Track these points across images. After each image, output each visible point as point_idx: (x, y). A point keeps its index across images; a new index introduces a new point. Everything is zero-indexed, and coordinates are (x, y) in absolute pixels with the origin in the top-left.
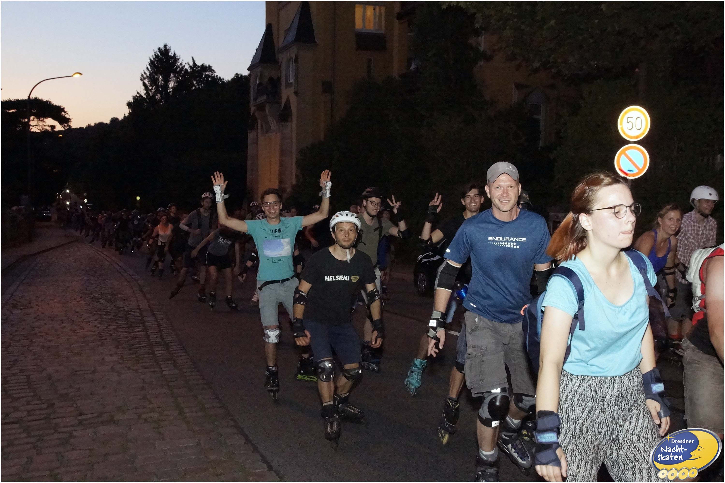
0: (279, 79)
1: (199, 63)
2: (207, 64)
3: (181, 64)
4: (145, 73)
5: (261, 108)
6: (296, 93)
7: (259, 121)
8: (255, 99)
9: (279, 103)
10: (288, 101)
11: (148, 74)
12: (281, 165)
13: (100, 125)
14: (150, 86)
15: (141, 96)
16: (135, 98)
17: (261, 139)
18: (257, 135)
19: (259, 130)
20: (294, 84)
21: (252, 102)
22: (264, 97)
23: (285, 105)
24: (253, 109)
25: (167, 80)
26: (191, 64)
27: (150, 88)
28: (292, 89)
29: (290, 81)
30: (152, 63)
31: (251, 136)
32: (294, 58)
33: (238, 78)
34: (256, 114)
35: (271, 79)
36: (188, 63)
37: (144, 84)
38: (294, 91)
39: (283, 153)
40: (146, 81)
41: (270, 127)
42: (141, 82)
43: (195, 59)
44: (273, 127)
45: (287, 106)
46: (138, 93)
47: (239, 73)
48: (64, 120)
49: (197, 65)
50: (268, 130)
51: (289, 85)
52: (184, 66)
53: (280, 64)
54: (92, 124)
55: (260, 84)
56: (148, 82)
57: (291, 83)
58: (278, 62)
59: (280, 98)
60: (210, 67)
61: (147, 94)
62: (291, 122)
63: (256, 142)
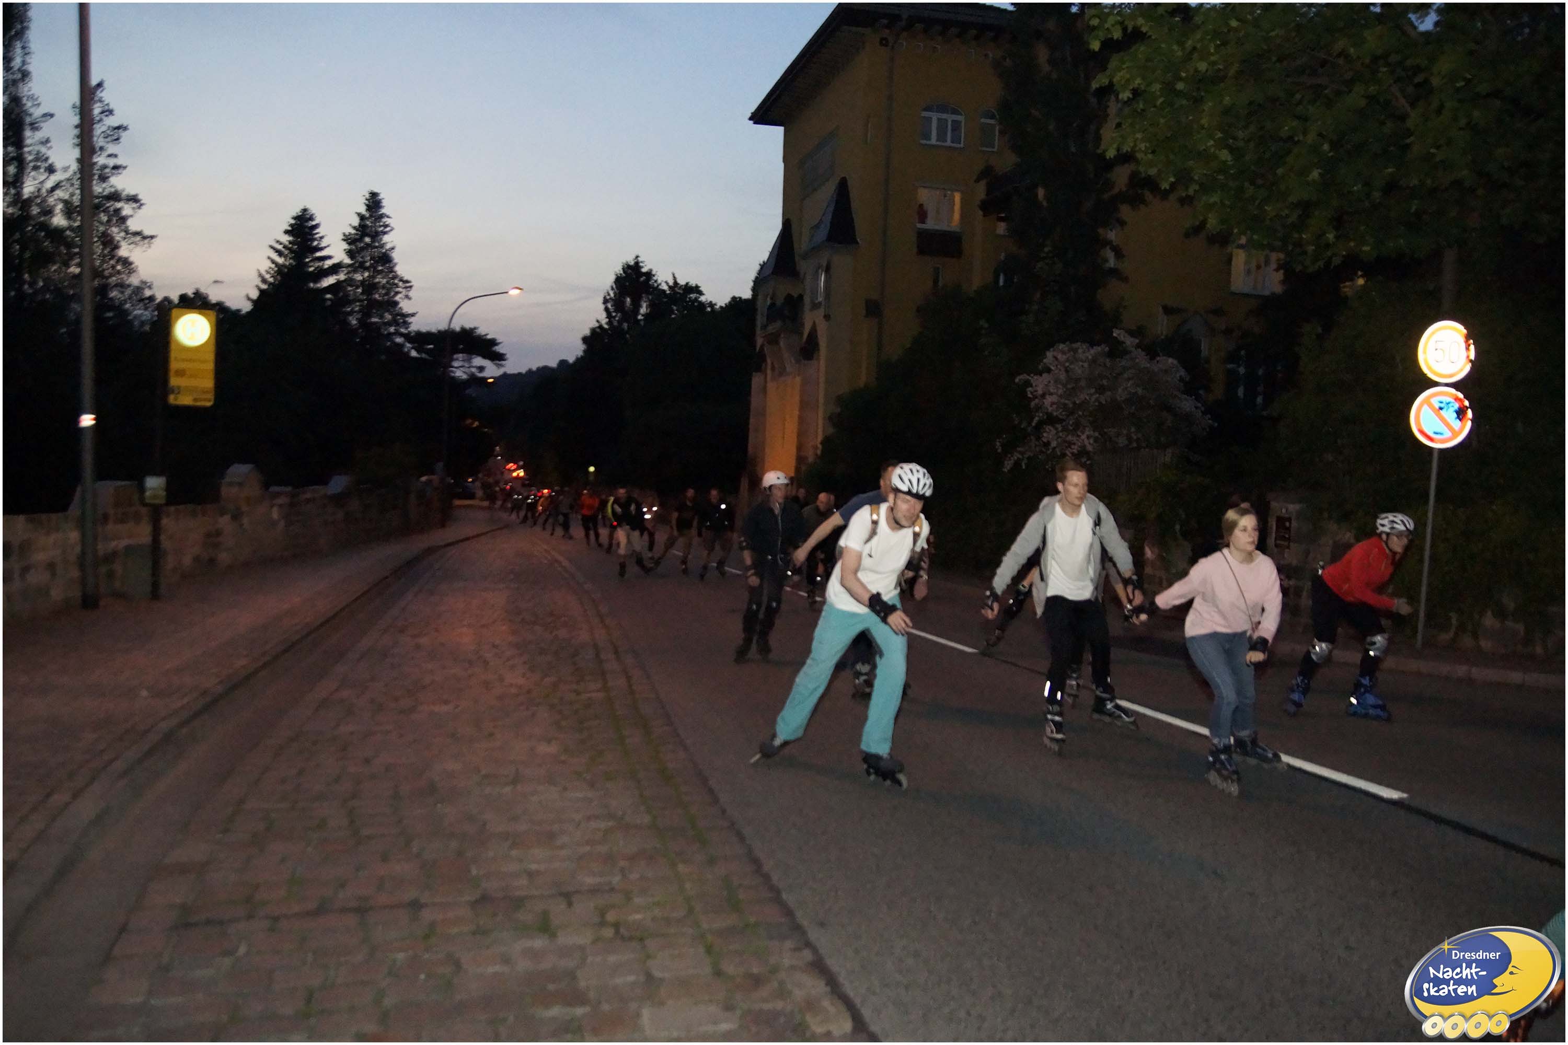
0: (801, 297)
1: (682, 282)
2: (693, 283)
3: (656, 281)
4: (609, 294)
5: (773, 340)
6: (827, 317)
7: (769, 361)
8: (764, 327)
9: (801, 334)
10: (814, 329)
11: (612, 295)
12: (802, 420)
13: (544, 370)
14: (614, 312)
15: (601, 327)
16: (593, 331)
17: (771, 386)
18: (766, 382)
19: (769, 372)
20: (823, 303)
21: (758, 331)
22: (778, 325)
23: (809, 336)
24: (759, 341)
25: (636, 306)
26: (671, 283)
27: (614, 314)
28: (821, 312)
29: (817, 299)
30: (618, 280)
31: (756, 380)
32: (825, 266)
33: (736, 302)
34: (766, 349)
35: (789, 298)
36: (666, 282)
37: (607, 309)
38: (823, 314)
39: (803, 405)
40: (609, 305)
41: (785, 368)
42: (603, 307)
43: (676, 276)
44: (789, 369)
45: (813, 336)
46: (598, 321)
47: (737, 295)
48: (498, 358)
49: (678, 284)
50: (782, 372)
51: (815, 306)
52: (660, 284)
53: (802, 276)
54: (534, 369)
55: (773, 305)
56: (612, 306)
57: (820, 303)
58: (799, 275)
59: (803, 325)
60: (697, 287)
61: (610, 323)
62: (818, 359)
63: (764, 390)
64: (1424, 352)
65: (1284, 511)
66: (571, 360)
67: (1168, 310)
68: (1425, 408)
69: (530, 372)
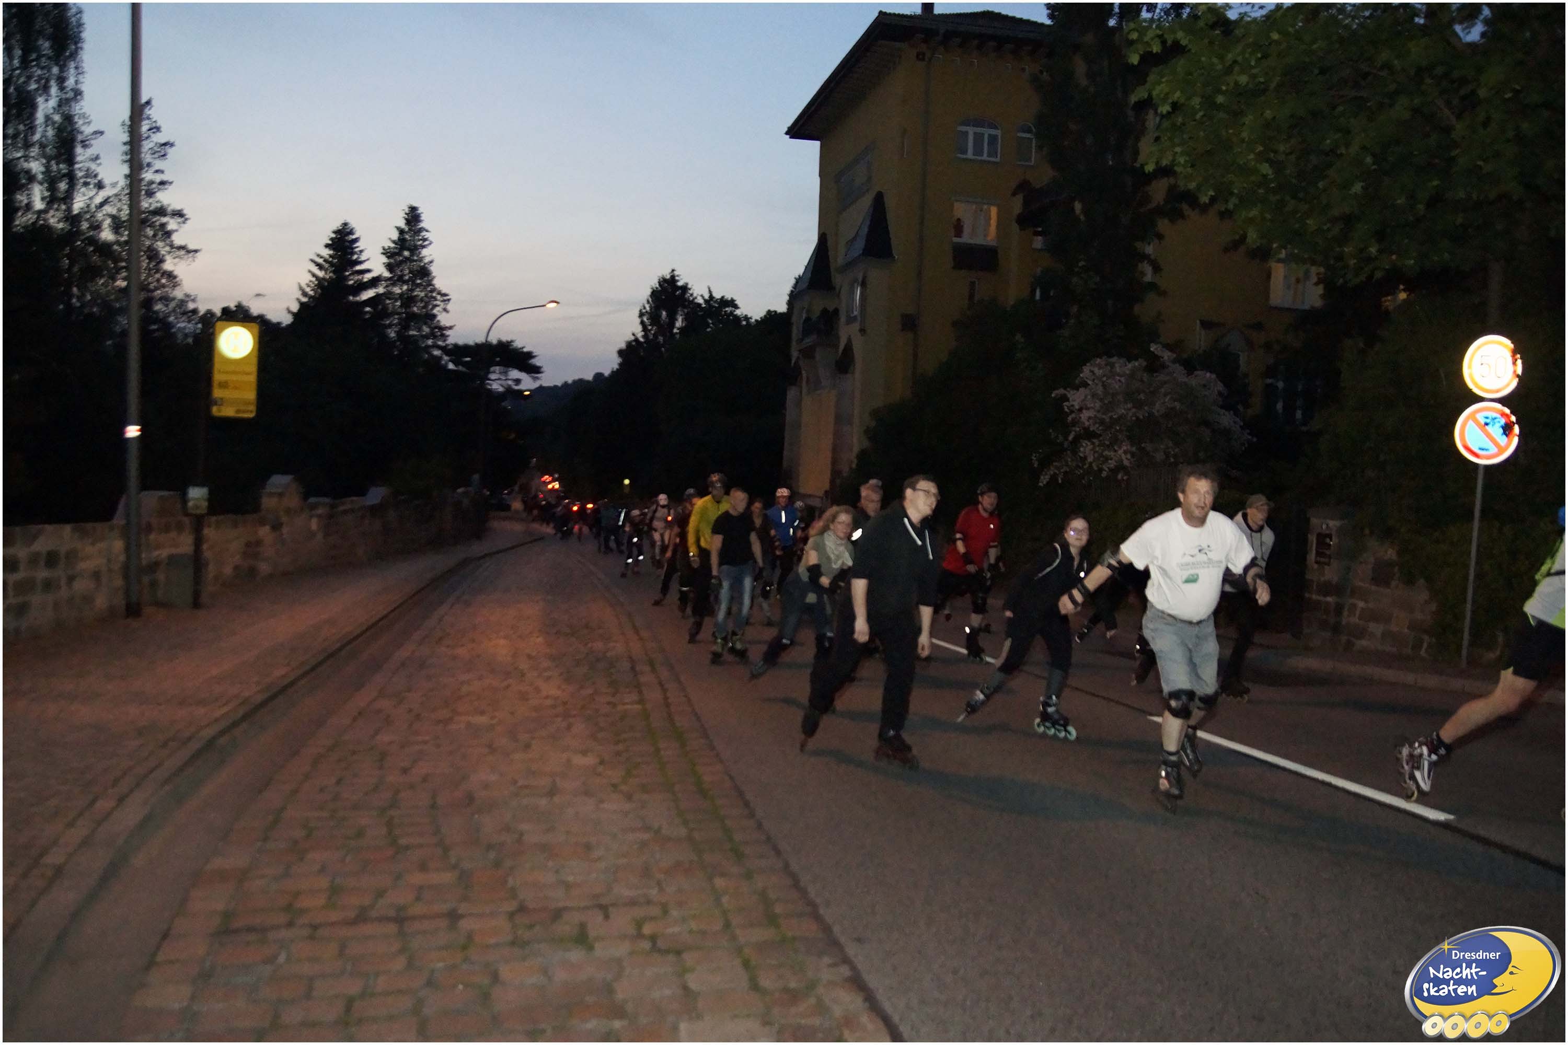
0: (836, 311)
1: (717, 295)
2: (728, 297)
3: (692, 295)
4: (645, 308)
5: (808, 353)
6: (863, 333)
7: (804, 375)
8: (800, 341)
9: (836, 346)
10: (849, 340)
11: (648, 308)
12: (837, 435)
13: (580, 382)
14: (650, 325)
15: (636, 340)
16: (629, 344)
17: (806, 399)
18: (801, 394)
19: (804, 385)
20: (859, 318)
21: (794, 343)
22: (813, 338)
23: (845, 350)
24: (795, 354)
25: (672, 319)
26: (707, 296)
27: (650, 327)
28: (856, 326)
29: (853, 313)
30: (654, 294)
31: (792, 393)
32: (860, 280)
33: (771, 316)
34: (801, 363)
35: (824, 312)
36: (702, 296)
37: (642, 323)
38: (859, 328)
39: (839, 419)
40: (645, 319)
41: (820, 382)
42: (638, 320)
43: (712, 290)
44: (824, 383)
45: (848, 350)
46: (634, 335)
47: (772, 309)
48: (534, 370)
49: (714, 298)
50: (817, 386)
51: (851, 320)
52: (696, 298)
53: (837, 290)
54: (570, 382)
55: (808, 319)
56: (647, 319)
57: (856, 316)
58: (834, 288)
59: (838, 338)
60: (733, 301)
61: (646, 336)
62: (853, 373)
63: (799, 403)
64: (1470, 367)
65: (1324, 527)
66: (607, 373)
67: (1207, 325)
68: (1471, 424)
69: (566, 385)
